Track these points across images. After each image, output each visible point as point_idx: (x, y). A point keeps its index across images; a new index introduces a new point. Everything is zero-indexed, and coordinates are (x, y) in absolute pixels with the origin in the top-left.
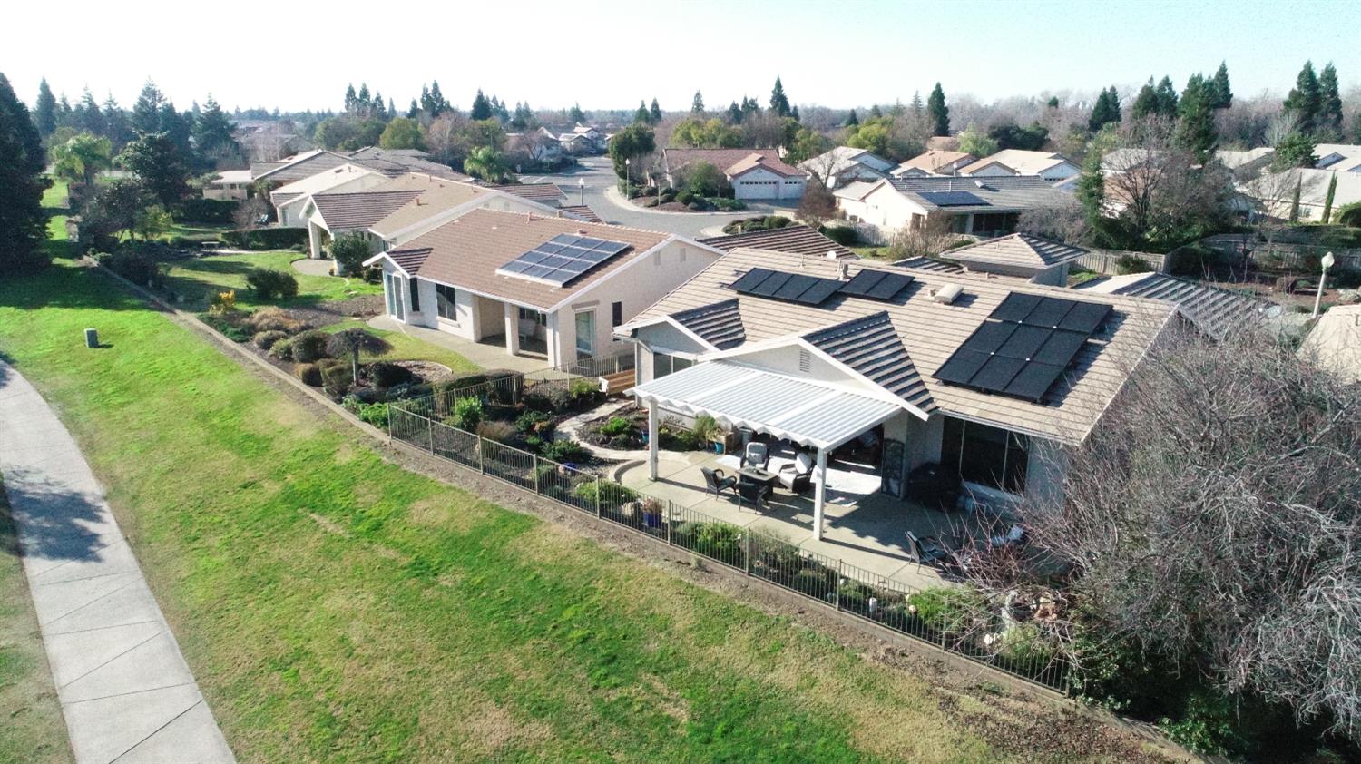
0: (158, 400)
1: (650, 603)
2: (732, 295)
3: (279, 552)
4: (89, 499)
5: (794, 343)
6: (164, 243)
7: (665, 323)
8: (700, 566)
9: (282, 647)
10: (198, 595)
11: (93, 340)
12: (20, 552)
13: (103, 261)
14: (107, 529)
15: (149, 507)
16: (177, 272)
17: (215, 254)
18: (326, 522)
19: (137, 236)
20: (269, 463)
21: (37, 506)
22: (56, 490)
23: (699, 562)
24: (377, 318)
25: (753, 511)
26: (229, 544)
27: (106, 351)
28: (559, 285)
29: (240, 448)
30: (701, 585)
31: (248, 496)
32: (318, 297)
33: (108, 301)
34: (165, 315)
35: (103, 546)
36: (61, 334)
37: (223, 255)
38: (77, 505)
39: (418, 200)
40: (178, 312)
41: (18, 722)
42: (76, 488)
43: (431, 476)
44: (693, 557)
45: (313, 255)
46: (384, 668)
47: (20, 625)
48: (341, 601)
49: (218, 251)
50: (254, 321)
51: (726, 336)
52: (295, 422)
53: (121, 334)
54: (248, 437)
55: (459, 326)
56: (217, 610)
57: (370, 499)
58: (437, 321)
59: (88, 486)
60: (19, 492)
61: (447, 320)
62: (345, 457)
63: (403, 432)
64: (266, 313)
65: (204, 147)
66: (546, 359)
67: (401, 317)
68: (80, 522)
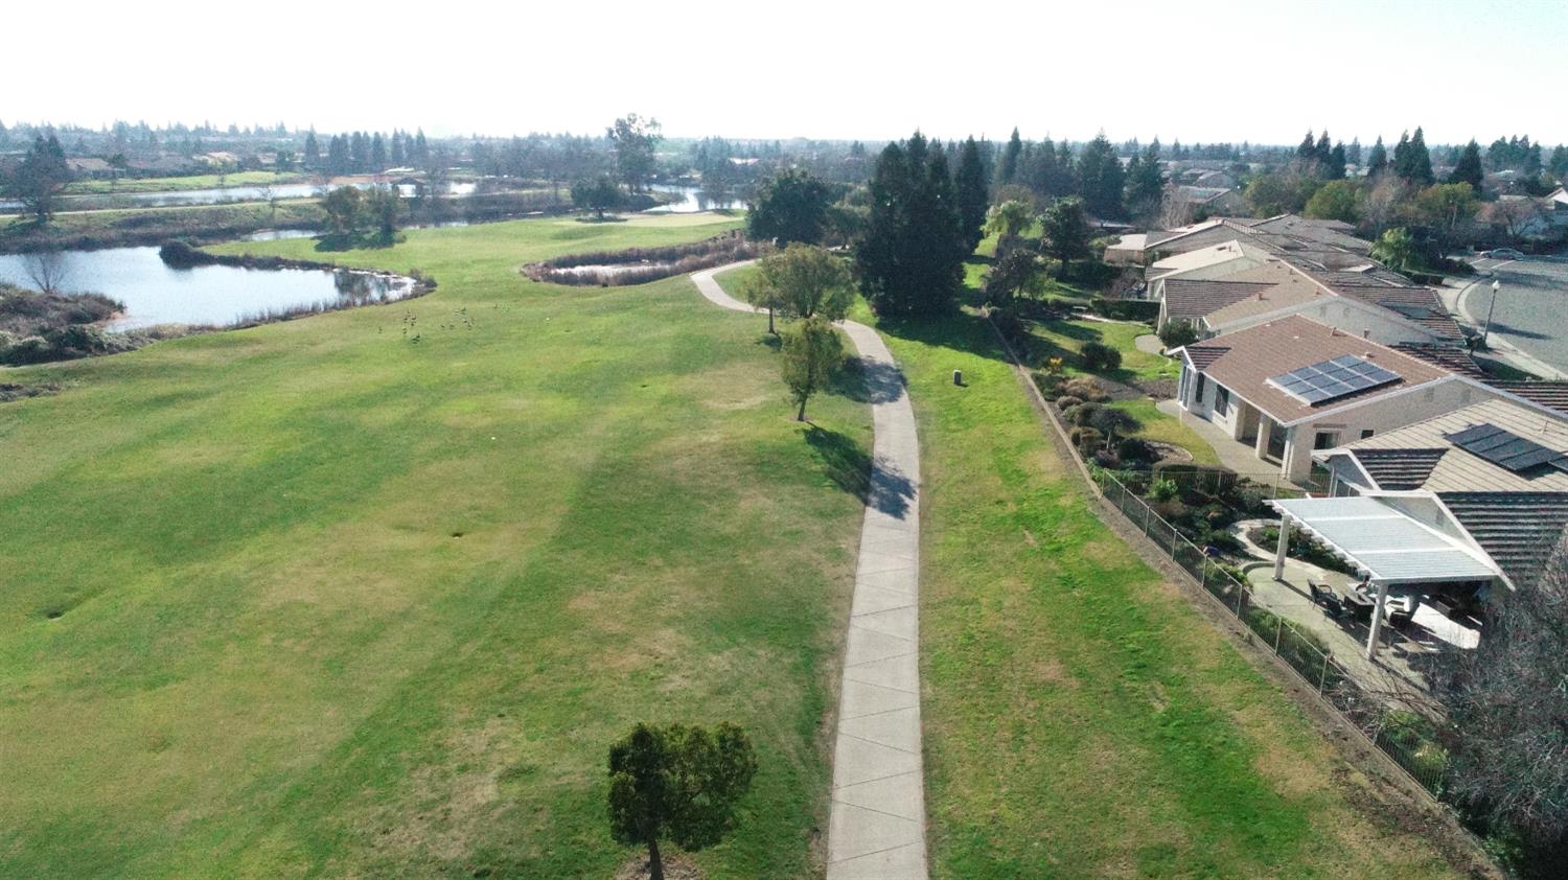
0: (977, 432)
1: (1195, 647)
2: (1447, 444)
3: (996, 547)
4: (912, 485)
5: (1429, 496)
6: (1045, 303)
7: (1346, 456)
8: (1250, 641)
9: (968, 595)
10: (940, 555)
11: (958, 379)
12: (866, 503)
13: (993, 314)
14: (913, 505)
15: (940, 500)
16: (1040, 332)
17: (1080, 319)
18: (1031, 539)
19: (1025, 295)
20: (1020, 491)
21: (885, 481)
22: (897, 475)
23: (1250, 637)
24: (1170, 401)
25: (1335, 623)
26: (970, 533)
27: (963, 388)
28: (1308, 403)
29: (1007, 478)
30: (1241, 652)
31: (997, 510)
32: (1133, 374)
33: (981, 349)
34: (1012, 367)
35: (907, 512)
36: (941, 370)
37: (1087, 320)
38: (904, 486)
39: (1260, 296)
40: (1021, 366)
41: (836, 583)
42: (908, 476)
43: (1112, 528)
44: (1247, 631)
45: (1158, 332)
46: (1010, 623)
47: (852, 540)
48: (1012, 583)
49: (1084, 316)
50: (1067, 386)
51: (1398, 480)
52: (1050, 469)
53: (976, 378)
54: (1017, 471)
55: (1226, 422)
56: (945, 566)
57: (1064, 533)
58: (1212, 414)
59: (914, 476)
60: (878, 470)
61: (1220, 415)
62: (1065, 502)
63: (1111, 494)
64: (1082, 379)
65: (1133, 199)
66: (1280, 465)
67: (1185, 404)
68: (902, 496)
